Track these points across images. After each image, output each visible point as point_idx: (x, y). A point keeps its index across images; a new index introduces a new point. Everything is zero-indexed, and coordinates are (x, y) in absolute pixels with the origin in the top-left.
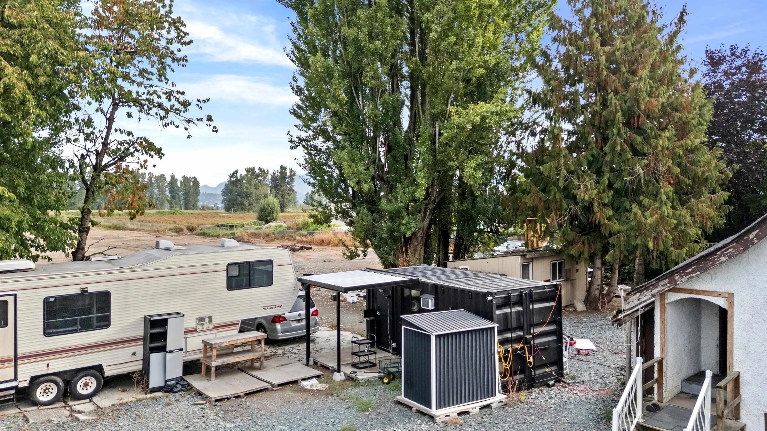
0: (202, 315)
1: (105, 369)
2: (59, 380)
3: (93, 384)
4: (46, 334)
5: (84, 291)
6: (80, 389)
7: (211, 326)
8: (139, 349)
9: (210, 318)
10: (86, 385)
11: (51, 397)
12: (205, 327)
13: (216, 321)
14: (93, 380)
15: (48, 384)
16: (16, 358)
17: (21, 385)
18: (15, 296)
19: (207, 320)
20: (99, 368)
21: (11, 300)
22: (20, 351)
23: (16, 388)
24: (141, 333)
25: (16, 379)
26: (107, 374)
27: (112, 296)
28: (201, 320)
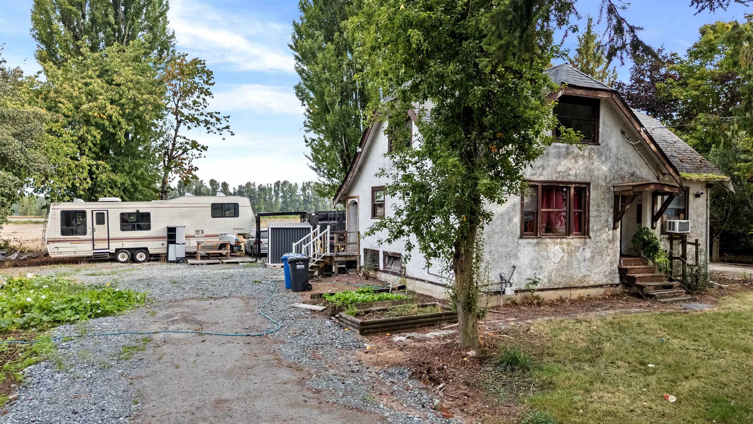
0: (198, 229)
1: (149, 250)
2: (128, 252)
3: (144, 257)
4: (122, 230)
5: (138, 211)
6: (138, 257)
7: (203, 236)
8: (165, 242)
9: (202, 231)
10: (141, 256)
11: (125, 259)
12: (200, 235)
13: (206, 233)
14: (144, 254)
15: (124, 253)
16: (109, 239)
17: (111, 252)
18: (107, 211)
19: (201, 232)
20: (146, 249)
21: (105, 212)
22: (111, 236)
23: (109, 252)
24: (166, 235)
25: (109, 249)
26: (150, 252)
27: (151, 215)
28: (197, 231)
